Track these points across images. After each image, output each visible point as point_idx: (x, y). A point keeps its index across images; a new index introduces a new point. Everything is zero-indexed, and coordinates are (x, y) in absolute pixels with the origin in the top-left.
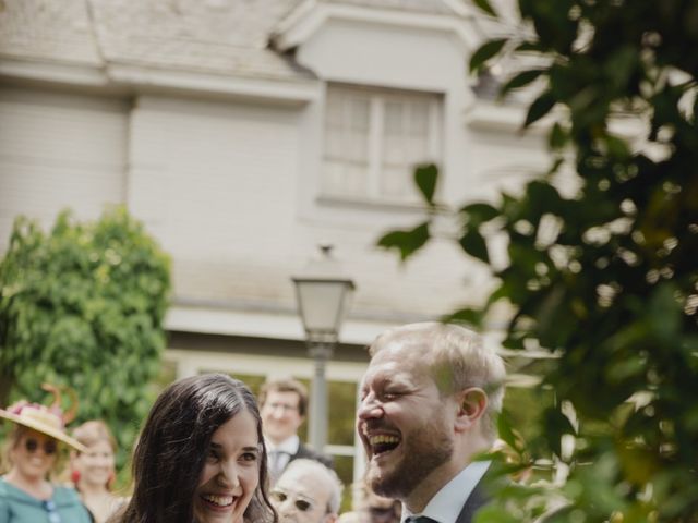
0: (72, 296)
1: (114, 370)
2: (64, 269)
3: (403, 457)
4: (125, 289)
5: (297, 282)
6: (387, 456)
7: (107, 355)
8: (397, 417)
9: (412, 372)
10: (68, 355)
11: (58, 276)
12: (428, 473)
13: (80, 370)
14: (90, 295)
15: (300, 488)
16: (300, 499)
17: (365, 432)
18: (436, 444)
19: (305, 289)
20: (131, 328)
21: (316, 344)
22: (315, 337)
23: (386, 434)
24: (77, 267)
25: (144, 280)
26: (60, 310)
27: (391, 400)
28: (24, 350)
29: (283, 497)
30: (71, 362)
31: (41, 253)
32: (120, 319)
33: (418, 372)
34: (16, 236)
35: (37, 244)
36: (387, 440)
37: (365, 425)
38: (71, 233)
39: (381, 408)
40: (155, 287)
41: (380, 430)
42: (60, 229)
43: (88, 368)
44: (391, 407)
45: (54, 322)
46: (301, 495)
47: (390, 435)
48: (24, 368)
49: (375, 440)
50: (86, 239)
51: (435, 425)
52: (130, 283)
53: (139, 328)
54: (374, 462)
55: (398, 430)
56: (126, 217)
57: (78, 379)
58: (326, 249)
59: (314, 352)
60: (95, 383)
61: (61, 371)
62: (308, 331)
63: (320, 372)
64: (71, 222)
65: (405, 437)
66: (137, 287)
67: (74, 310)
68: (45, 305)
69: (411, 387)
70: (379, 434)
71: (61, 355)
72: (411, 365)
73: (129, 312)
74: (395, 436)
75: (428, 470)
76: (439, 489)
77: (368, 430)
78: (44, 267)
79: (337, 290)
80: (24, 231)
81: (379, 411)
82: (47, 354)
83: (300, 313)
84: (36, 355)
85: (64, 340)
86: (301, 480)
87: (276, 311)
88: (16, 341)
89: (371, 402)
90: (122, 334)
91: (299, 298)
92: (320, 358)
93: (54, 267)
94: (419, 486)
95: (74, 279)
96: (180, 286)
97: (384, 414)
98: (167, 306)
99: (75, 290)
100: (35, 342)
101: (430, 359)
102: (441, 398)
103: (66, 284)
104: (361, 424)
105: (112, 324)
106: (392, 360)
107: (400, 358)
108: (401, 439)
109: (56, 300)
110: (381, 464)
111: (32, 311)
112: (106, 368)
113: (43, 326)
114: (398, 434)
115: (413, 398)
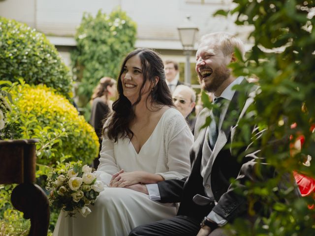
0: (103, 37)
1: (118, 62)
2: (101, 29)
3: (213, 78)
4: (121, 34)
5: (179, 29)
6: (207, 78)
7: (116, 57)
8: (210, 64)
9: (214, 48)
10: (102, 58)
11: (98, 31)
12: (222, 82)
13: (107, 62)
14: (110, 37)
15: (180, 96)
16: (181, 99)
17: (199, 71)
18: (224, 72)
19: (182, 32)
20: (124, 48)
21: (186, 51)
22: (186, 48)
23: (206, 71)
24: (105, 27)
25: (127, 31)
26: (99, 43)
27: (208, 59)
28: (87, 56)
29: (175, 100)
30: (104, 60)
31: (92, 23)
32: (120, 44)
33: (216, 48)
34: (84, 18)
35: (91, 21)
36: (207, 73)
37: (199, 69)
38: (102, 16)
39: (204, 62)
40: (131, 33)
41: (204, 69)
42: (99, 15)
43: (109, 62)
44: (208, 61)
45: (98, 46)
46: (181, 98)
47: (208, 71)
48: (88, 62)
49: (203, 73)
50: (107, 18)
51: (224, 66)
52: (123, 32)
53: (126, 48)
54: (203, 81)
55: (211, 69)
56: (120, 10)
57: (106, 66)
58: (188, 18)
59: (185, 53)
60: (112, 66)
61: (101, 63)
62: (184, 46)
63: (188, 60)
64: (103, 12)
65: (213, 70)
66: (125, 33)
67: (104, 42)
68: (94, 41)
69: (214, 54)
70: (204, 71)
71: (100, 58)
72: (213, 46)
73: (122, 42)
74: (210, 71)
75: (222, 81)
76: (226, 88)
77: (200, 70)
78: (94, 28)
79: (193, 31)
80: (86, 16)
81: (204, 63)
82: (95, 58)
83: (181, 40)
84: (92, 58)
85: (101, 53)
86: (180, 93)
87: (173, 40)
88: (85, 54)
89: (201, 60)
90: (120, 50)
91: (180, 35)
92: (187, 55)
93: (97, 28)
94: (220, 87)
95: (104, 32)
96: (140, 33)
97: (206, 63)
98: (136, 39)
99: (104, 35)
100: (92, 54)
101: (220, 44)
102: (224, 56)
103: (101, 34)
104: (197, 68)
105: (117, 47)
106: (206, 45)
107: (209, 44)
108: (212, 72)
109: (98, 39)
110: (205, 81)
111: (91, 43)
112: (116, 61)
113: (94, 48)
114: (211, 70)
115: (215, 57)
